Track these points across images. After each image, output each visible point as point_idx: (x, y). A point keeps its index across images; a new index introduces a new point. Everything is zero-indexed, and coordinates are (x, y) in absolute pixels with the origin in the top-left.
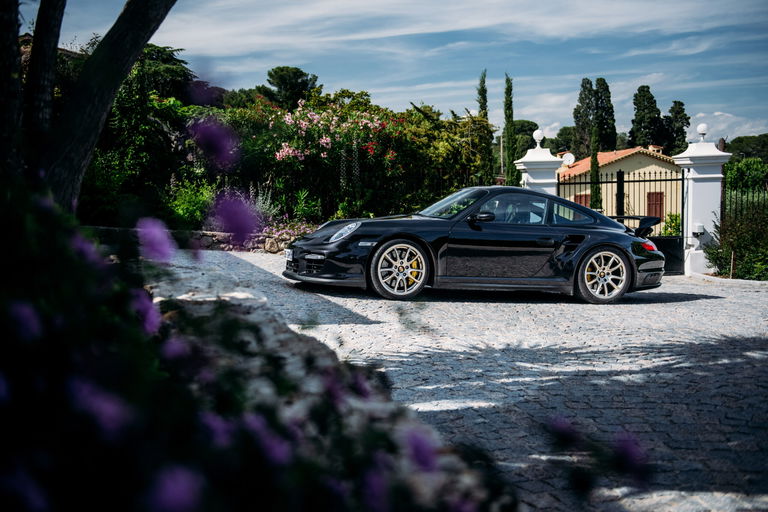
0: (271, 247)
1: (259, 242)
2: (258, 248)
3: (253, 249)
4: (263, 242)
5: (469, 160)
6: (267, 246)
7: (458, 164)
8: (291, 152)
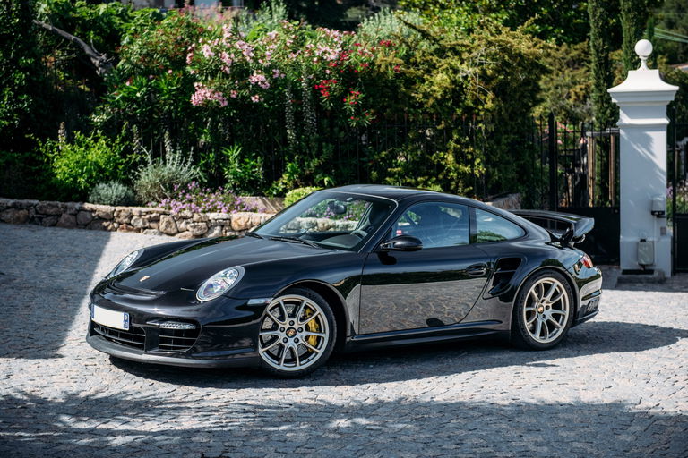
0: (167, 227)
1: (150, 220)
2: (150, 228)
3: (145, 229)
4: (157, 220)
5: (477, 101)
6: (162, 227)
7: (459, 107)
8: (208, 95)
